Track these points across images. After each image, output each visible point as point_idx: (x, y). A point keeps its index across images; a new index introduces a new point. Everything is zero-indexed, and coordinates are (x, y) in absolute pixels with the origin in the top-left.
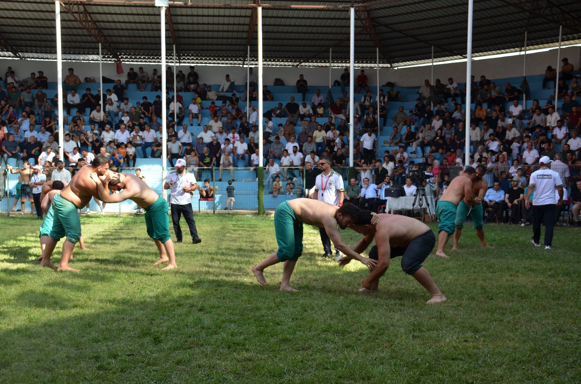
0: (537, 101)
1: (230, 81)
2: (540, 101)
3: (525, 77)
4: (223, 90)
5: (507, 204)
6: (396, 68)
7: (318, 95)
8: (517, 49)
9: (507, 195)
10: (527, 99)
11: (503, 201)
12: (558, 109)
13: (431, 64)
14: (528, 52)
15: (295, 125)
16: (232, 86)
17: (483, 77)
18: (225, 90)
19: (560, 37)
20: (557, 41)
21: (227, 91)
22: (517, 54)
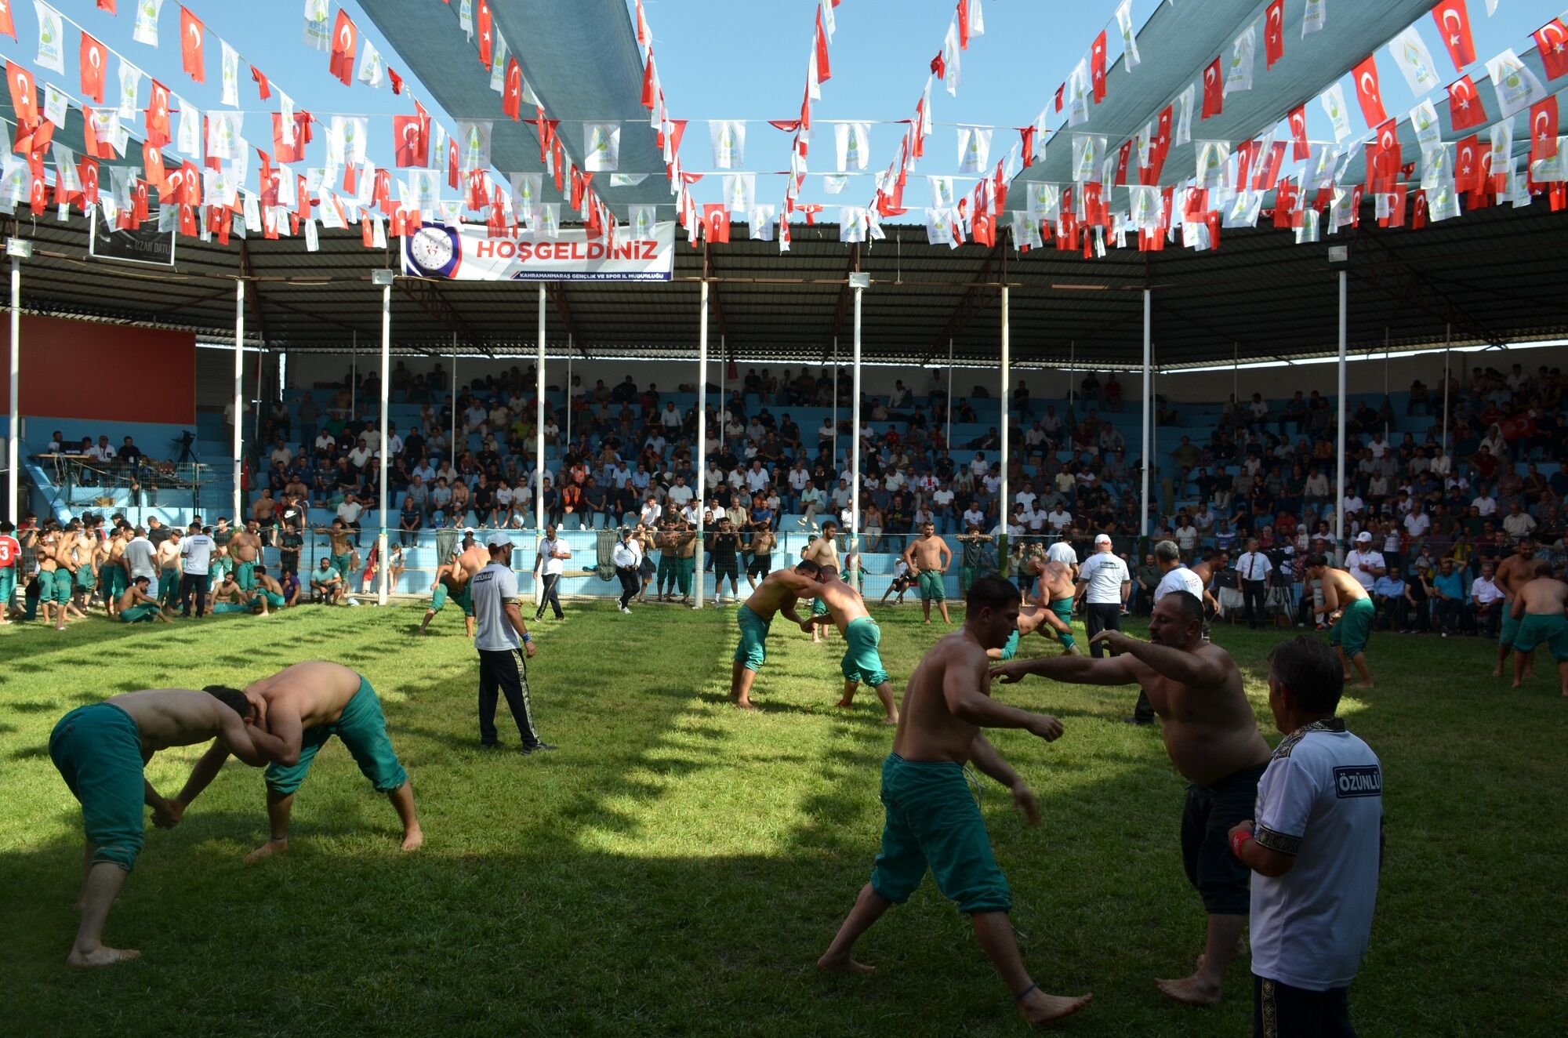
0: (1410, 434)
1: (904, 388)
2: (1414, 435)
3: (1387, 397)
4: (892, 405)
5: (1409, 601)
6: (1165, 372)
7: (1051, 415)
8: (1364, 350)
9: (1408, 586)
10: (1390, 431)
11: (1403, 597)
12: (1447, 448)
13: (1233, 367)
14: (1391, 355)
15: (1022, 463)
16: (908, 398)
17: (1316, 393)
18: (896, 405)
19: (1448, 336)
20: (1444, 341)
21: (899, 407)
22: (1363, 357)
